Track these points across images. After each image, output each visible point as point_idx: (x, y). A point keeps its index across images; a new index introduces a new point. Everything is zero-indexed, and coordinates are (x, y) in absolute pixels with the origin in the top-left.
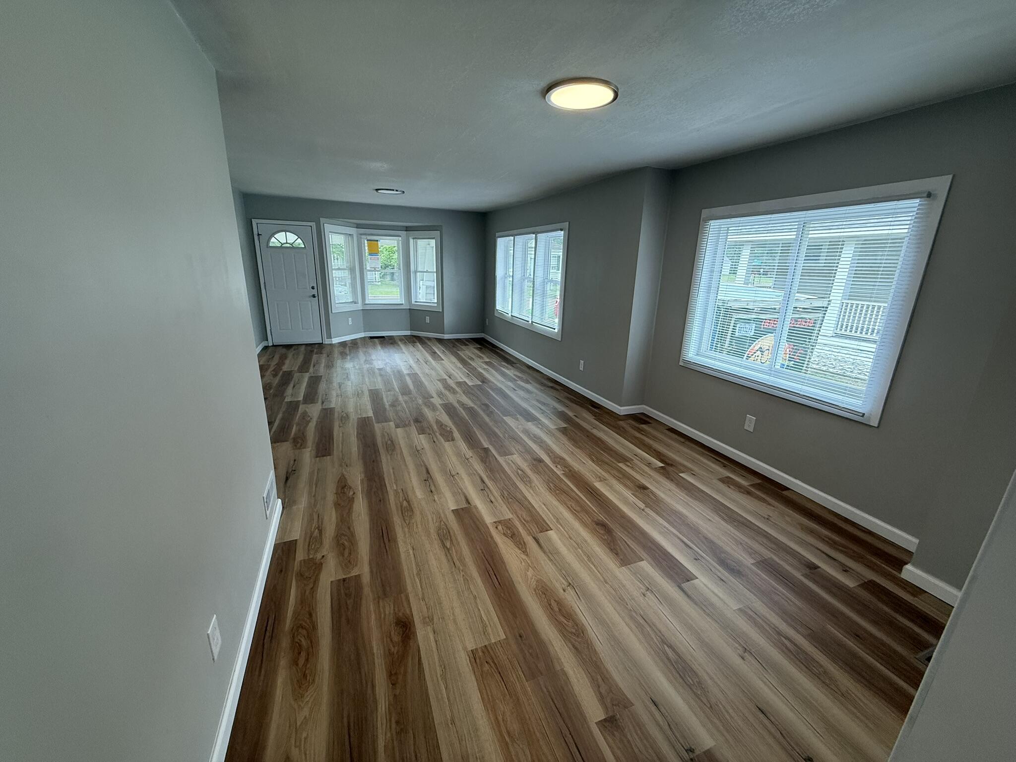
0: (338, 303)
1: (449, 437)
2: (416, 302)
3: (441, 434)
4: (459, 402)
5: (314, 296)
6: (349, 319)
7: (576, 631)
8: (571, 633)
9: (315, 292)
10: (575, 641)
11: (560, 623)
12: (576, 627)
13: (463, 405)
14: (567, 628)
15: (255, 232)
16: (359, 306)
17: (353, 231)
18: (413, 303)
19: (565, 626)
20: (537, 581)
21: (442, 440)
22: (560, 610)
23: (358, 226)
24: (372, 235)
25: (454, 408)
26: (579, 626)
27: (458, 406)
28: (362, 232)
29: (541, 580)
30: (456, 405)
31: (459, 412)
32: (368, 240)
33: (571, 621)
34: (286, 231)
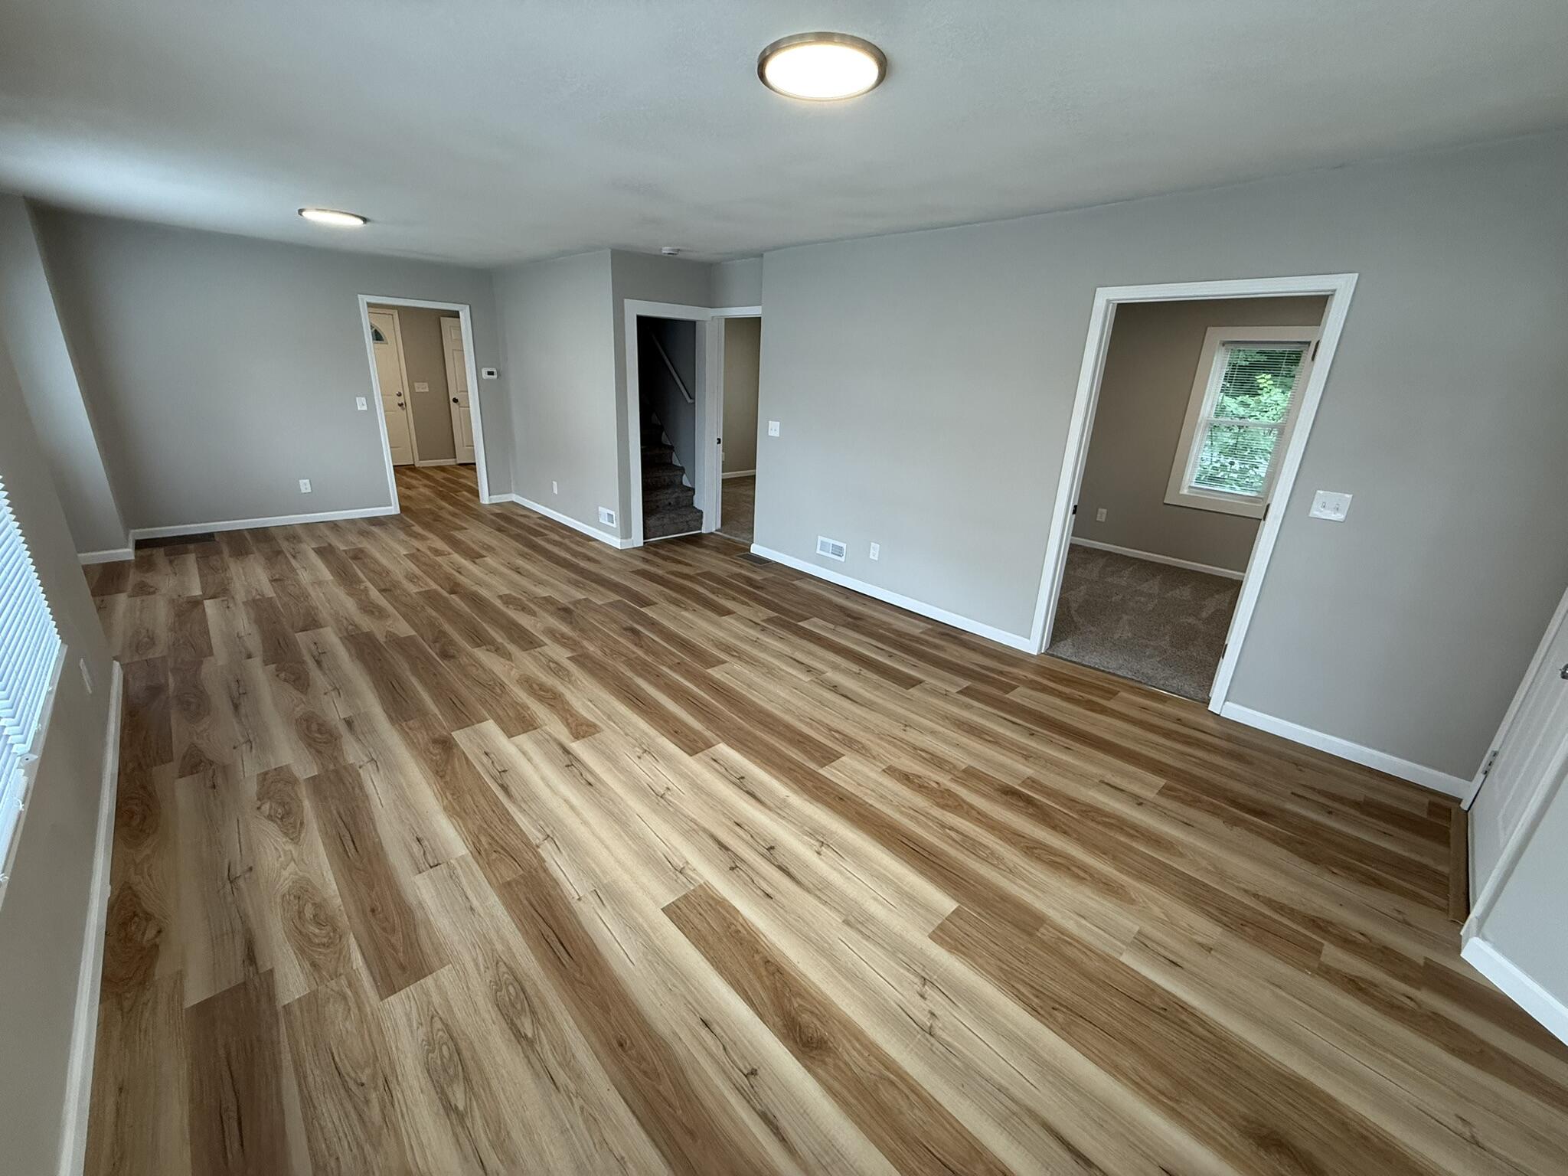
1: (507, 600)
3: (519, 599)
4: (508, 656)
13: (498, 650)
21: (514, 594)
25: (514, 641)
27: (506, 645)
30: (512, 648)
31: (503, 634)
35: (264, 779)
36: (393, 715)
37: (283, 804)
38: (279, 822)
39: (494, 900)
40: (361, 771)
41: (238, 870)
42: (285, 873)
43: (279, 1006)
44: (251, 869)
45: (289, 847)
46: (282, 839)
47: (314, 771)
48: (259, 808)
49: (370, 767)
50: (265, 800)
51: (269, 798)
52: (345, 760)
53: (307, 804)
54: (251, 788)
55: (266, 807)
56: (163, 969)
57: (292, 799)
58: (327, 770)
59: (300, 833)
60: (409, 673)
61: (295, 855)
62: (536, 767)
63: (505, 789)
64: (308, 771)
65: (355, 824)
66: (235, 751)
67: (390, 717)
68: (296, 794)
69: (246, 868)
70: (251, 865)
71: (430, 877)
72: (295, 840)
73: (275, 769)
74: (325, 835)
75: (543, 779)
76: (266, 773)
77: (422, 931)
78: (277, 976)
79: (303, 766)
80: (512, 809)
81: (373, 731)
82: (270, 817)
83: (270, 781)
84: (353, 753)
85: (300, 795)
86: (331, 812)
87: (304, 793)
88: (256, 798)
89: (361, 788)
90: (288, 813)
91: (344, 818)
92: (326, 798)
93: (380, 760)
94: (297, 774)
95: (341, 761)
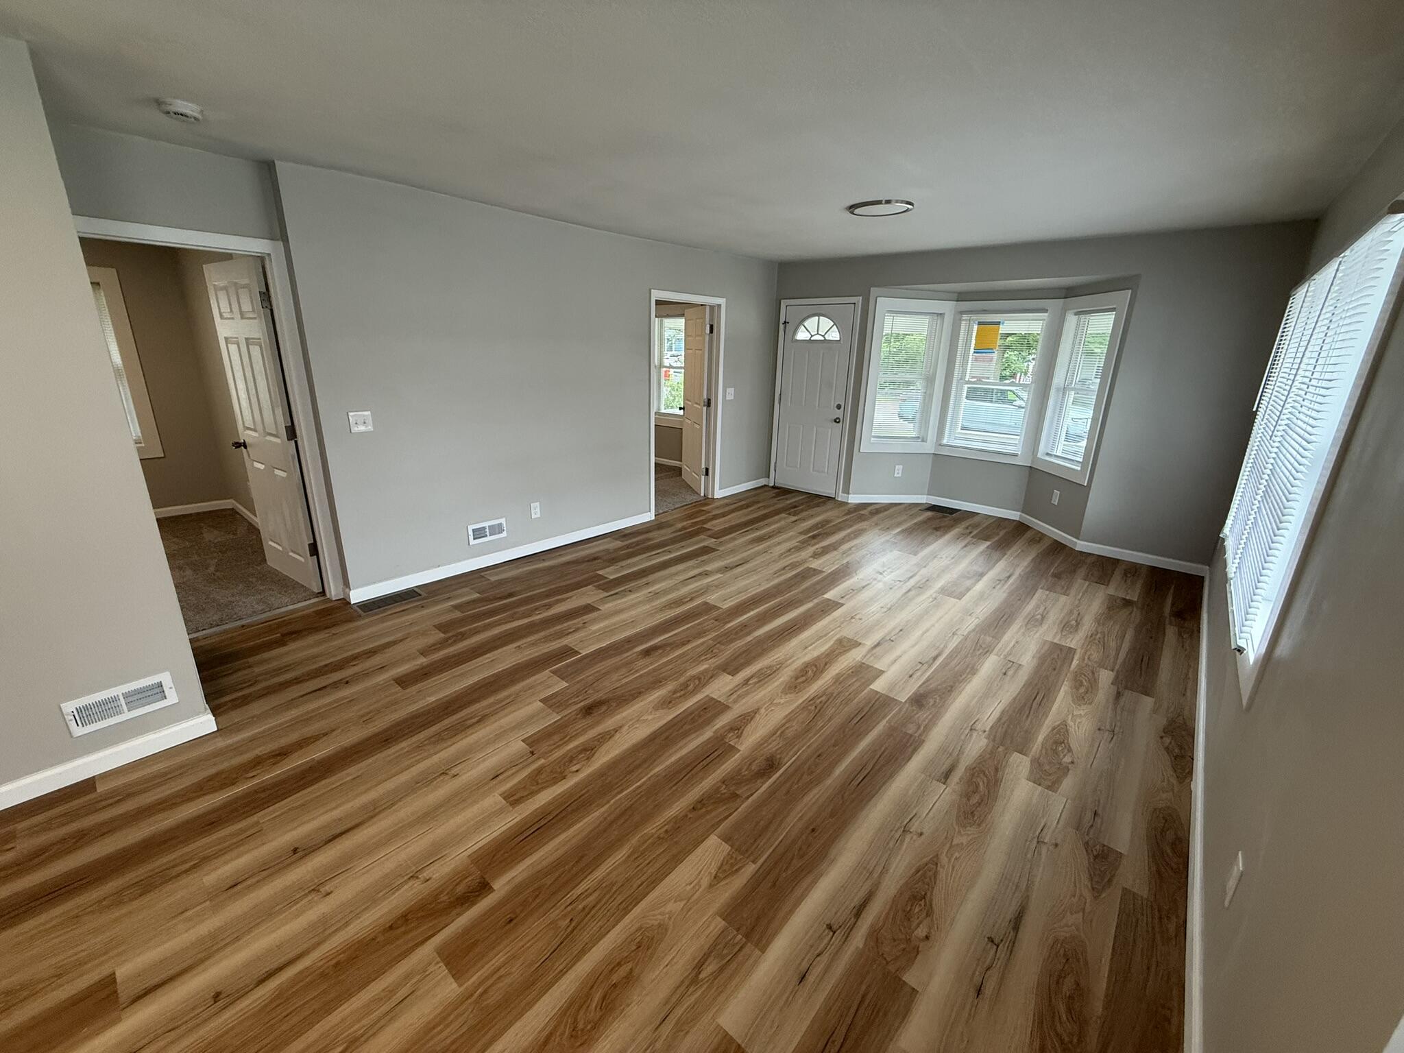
0: (875, 437)
2: (1047, 454)
5: (837, 421)
6: (897, 467)
7: (582, 1030)
8: (575, 1021)
9: (839, 413)
10: (562, 1034)
11: (588, 996)
12: (589, 1027)
14: (582, 1012)
15: (782, 320)
16: (929, 447)
17: (948, 307)
18: (1039, 455)
19: (585, 1007)
20: (660, 925)
22: (615, 986)
23: (961, 297)
24: (985, 311)
26: (594, 1032)
28: (964, 309)
29: (666, 930)
32: (979, 324)
33: (599, 1014)
34: (819, 315)
35: (1054, 783)
36: (910, 750)
37: (1055, 752)
38: (1066, 741)
39: (1006, 638)
40: (987, 730)
41: (1107, 735)
42: (1082, 713)
43: (1115, 672)
44: (1099, 729)
45: (1070, 722)
46: (1072, 730)
47: (1016, 757)
48: (1072, 762)
49: (979, 726)
50: (1065, 765)
51: (1060, 764)
52: (987, 745)
53: (1041, 738)
54: (1068, 784)
55: (1067, 759)
56: (1162, 721)
57: (1047, 750)
58: (1006, 749)
59: (1059, 726)
60: (829, 781)
61: (1070, 717)
62: (905, 652)
63: (935, 658)
64: (1019, 760)
65: (1025, 704)
66: (1059, 841)
67: (915, 750)
68: (1041, 751)
69: (1102, 732)
70: (1098, 732)
71: (1019, 660)
72: (1064, 723)
73: (1040, 785)
74: (1046, 715)
75: (913, 646)
76: (1049, 788)
77: (1043, 651)
78: (1111, 681)
79: (1019, 766)
80: (947, 652)
81: (943, 750)
82: (1070, 750)
83: (1050, 778)
84: (976, 746)
85: (1040, 748)
86: (1031, 722)
87: (1036, 746)
88: (1070, 772)
89: (1000, 719)
90: (1057, 743)
91: (1027, 712)
92: (1026, 731)
93: (968, 725)
94: (1028, 764)
95: (990, 747)
